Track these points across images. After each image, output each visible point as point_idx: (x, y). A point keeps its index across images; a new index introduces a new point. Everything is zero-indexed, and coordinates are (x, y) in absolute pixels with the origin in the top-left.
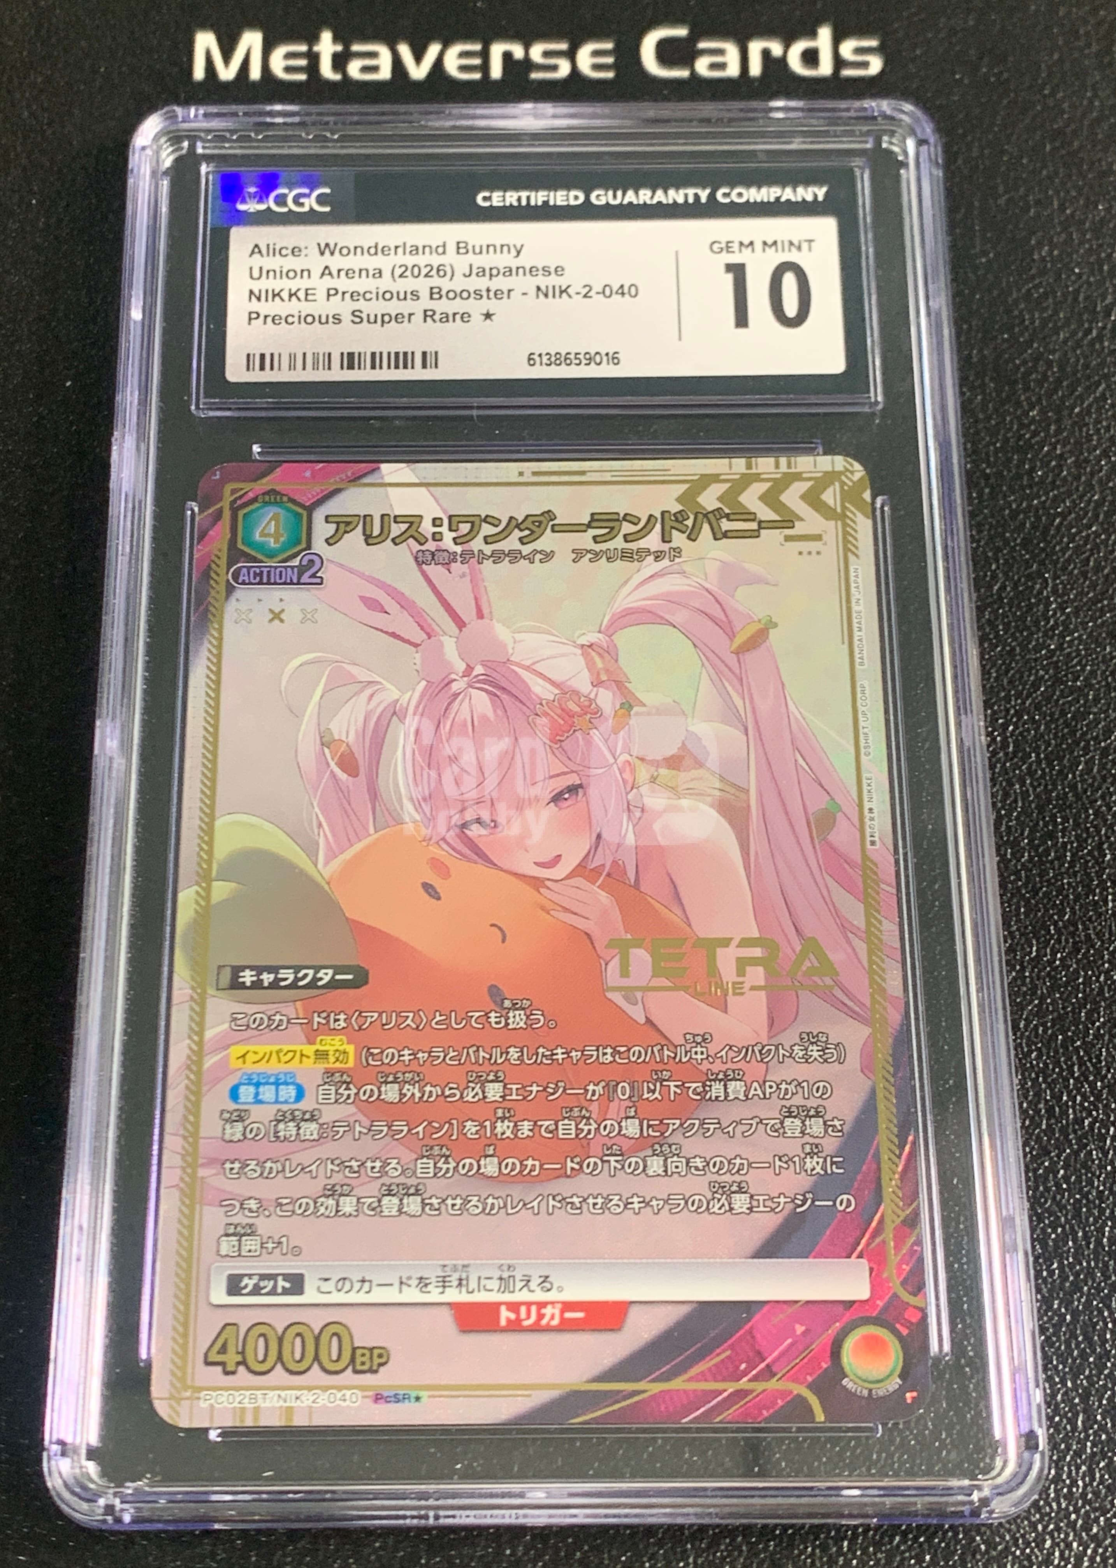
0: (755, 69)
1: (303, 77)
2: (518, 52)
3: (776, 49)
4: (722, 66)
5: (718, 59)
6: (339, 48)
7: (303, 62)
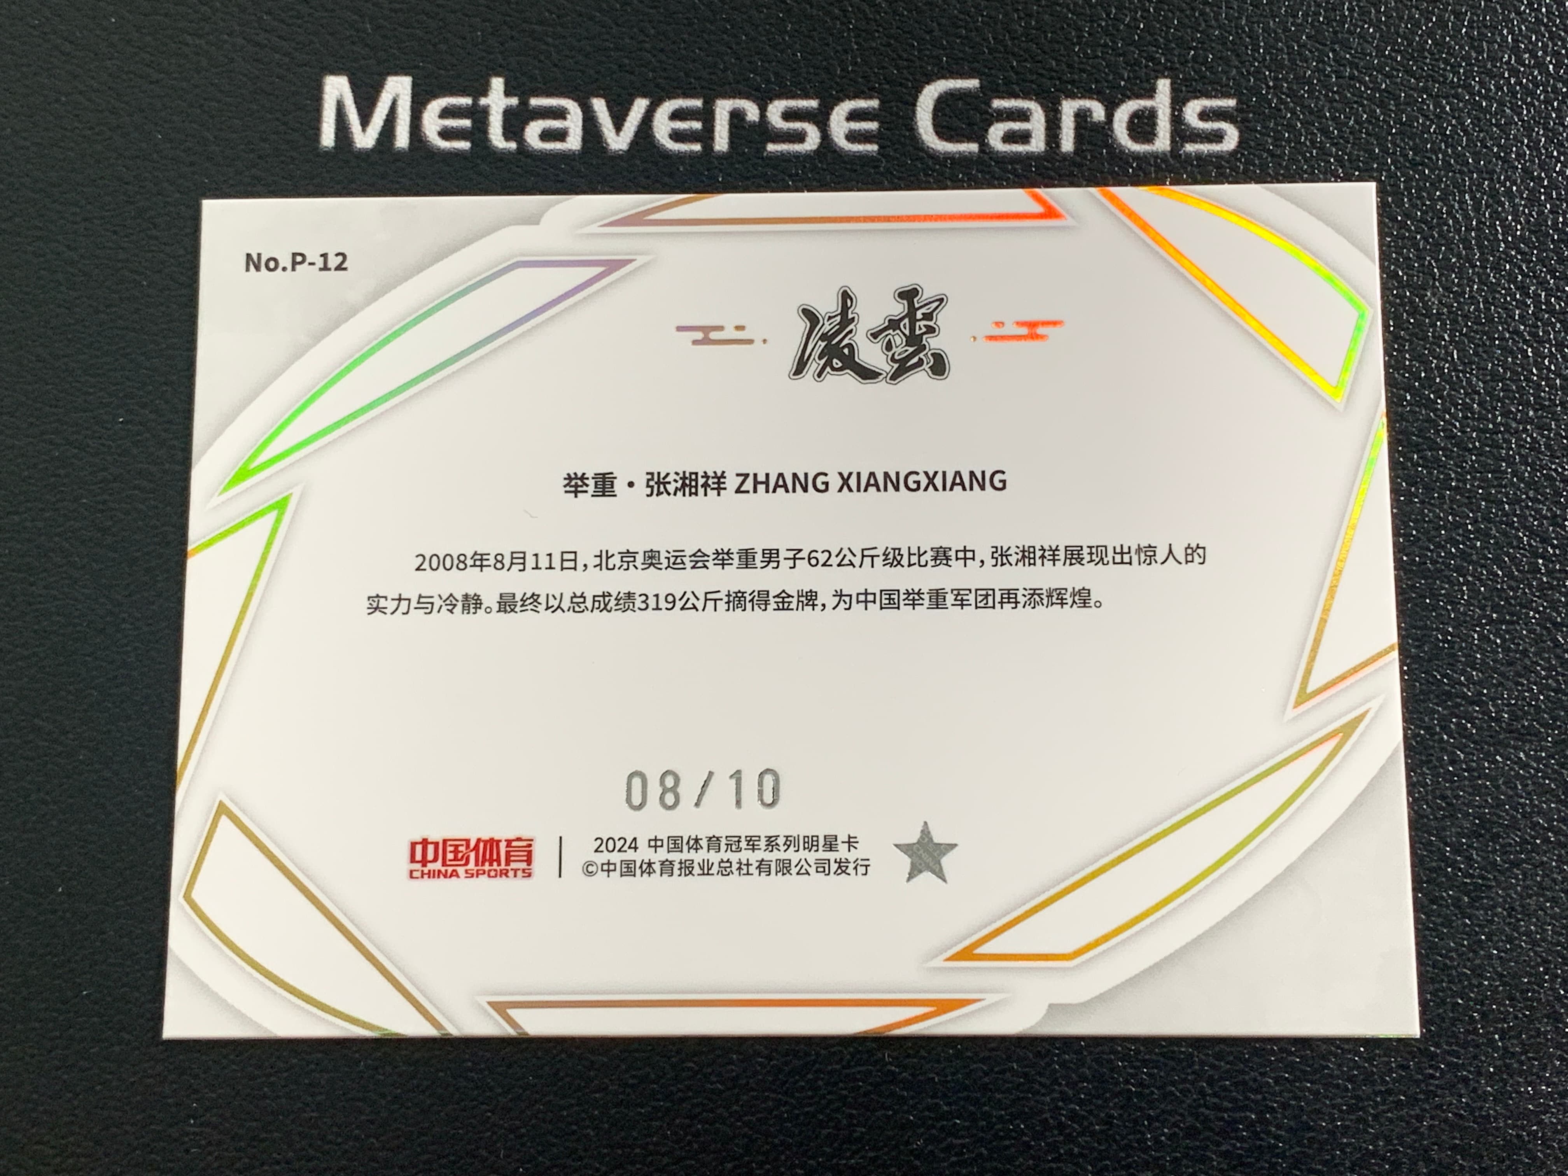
0: (1067, 144)
1: (464, 145)
2: (752, 112)
3: (1098, 111)
4: (1024, 137)
5: (1016, 126)
6: (514, 101)
7: (466, 123)
